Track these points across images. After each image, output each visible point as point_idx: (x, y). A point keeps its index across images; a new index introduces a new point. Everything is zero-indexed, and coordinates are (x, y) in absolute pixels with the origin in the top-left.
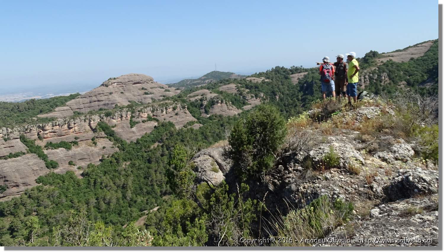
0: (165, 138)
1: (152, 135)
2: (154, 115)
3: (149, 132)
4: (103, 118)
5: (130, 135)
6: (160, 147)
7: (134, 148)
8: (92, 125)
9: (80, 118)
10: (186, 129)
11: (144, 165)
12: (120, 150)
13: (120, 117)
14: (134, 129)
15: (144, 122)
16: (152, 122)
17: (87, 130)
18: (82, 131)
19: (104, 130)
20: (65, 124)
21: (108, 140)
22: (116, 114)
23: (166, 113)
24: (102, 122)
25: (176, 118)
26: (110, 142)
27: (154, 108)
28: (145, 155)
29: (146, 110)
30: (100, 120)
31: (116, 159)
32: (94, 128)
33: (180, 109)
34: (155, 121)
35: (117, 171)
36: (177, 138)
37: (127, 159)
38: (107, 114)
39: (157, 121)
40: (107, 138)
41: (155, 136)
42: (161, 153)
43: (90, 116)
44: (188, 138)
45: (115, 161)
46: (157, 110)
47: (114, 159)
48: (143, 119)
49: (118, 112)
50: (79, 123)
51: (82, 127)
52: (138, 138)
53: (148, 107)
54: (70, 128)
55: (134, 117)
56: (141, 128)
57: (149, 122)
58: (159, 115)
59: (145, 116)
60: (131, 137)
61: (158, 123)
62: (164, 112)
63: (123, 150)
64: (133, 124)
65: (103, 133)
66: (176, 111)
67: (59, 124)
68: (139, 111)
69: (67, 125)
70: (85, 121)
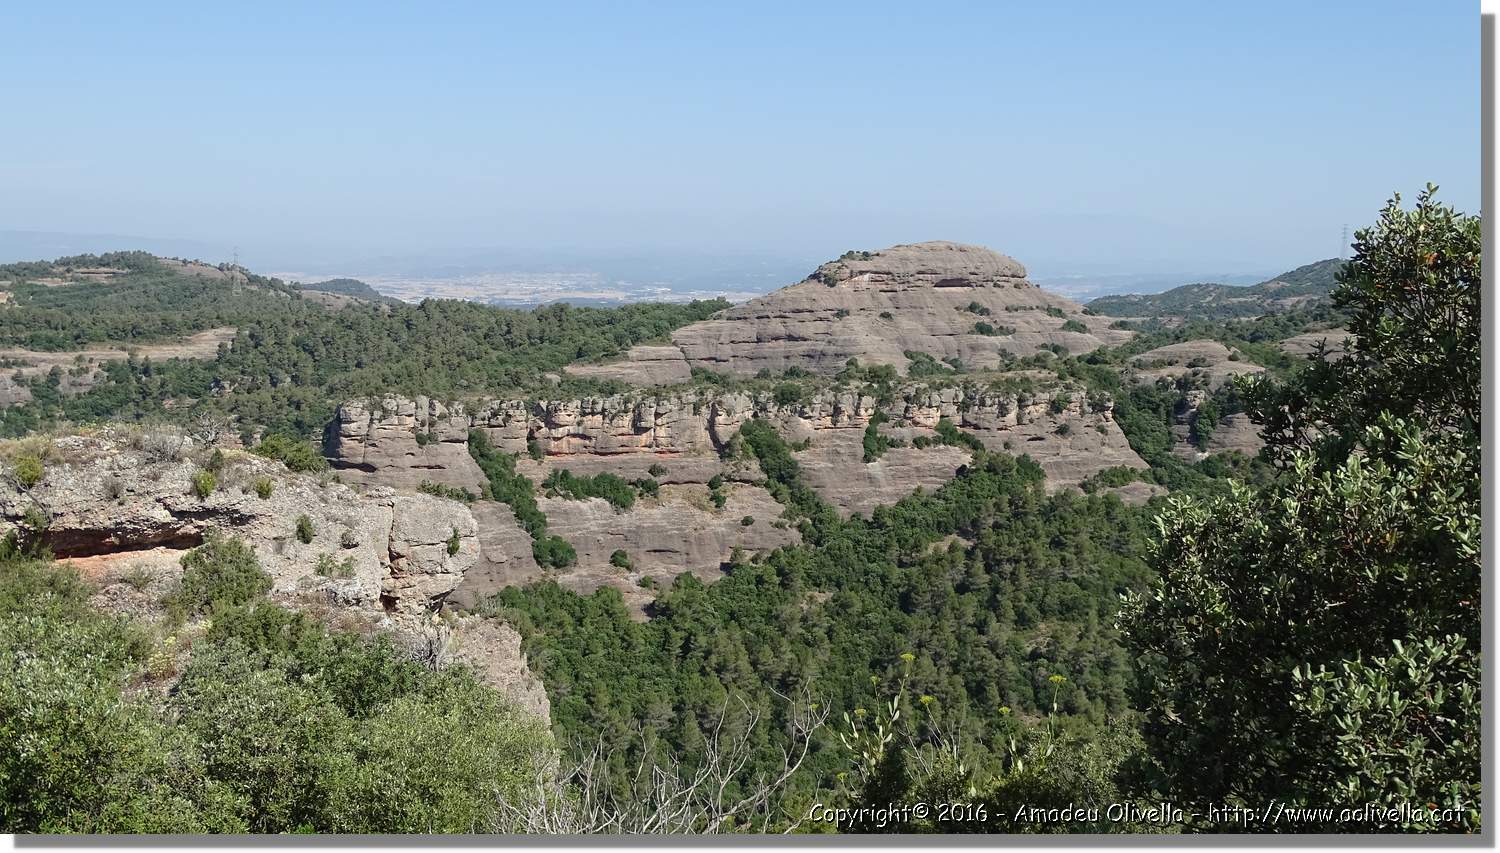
0: (991, 521)
1: (941, 501)
2: (965, 423)
3: (930, 487)
4: (764, 409)
5: (857, 490)
6: (960, 555)
7: (858, 542)
8: (719, 429)
9: (679, 398)
10: (1088, 496)
11: (884, 614)
12: (803, 539)
13: (831, 410)
14: (876, 467)
15: (919, 443)
16: (955, 450)
17: (698, 447)
18: (682, 445)
19: (760, 456)
20: (626, 412)
21: (767, 493)
22: (817, 399)
23: (1019, 422)
24: (760, 423)
25: (1059, 447)
26: (773, 502)
27: (970, 392)
28: (896, 573)
29: (935, 396)
30: (755, 415)
31: (780, 572)
32: (724, 439)
33: (1083, 413)
34: (966, 447)
35: (777, 618)
36: (1034, 528)
37: (824, 580)
38: (782, 394)
39: (975, 446)
40: (767, 486)
41: (954, 505)
42: (959, 578)
43: (715, 395)
44: (1084, 537)
45: (777, 579)
46: (983, 404)
47: (772, 570)
48: (921, 431)
49: (826, 390)
50: (675, 416)
51: (684, 431)
52: (881, 506)
53: (948, 386)
54: (639, 430)
55: (886, 421)
56: (906, 468)
57: (942, 446)
58: (987, 425)
59: (929, 422)
60: (860, 498)
61: (975, 457)
62: (1012, 416)
63: (818, 543)
64: (875, 447)
65: (755, 465)
66: (1062, 418)
67: (604, 410)
68: (907, 399)
69: (631, 415)
70: (696, 410)
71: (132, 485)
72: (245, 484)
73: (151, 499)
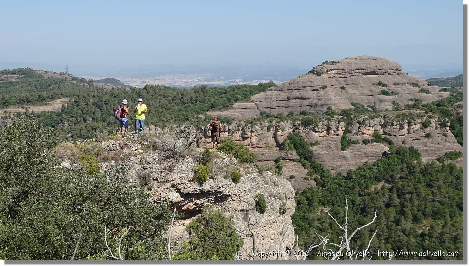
0: (399, 176)
1: (376, 167)
2: (385, 133)
3: (371, 161)
4: (297, 128)
5: (339, 163)
6: (386, 190)
7: (341, 186)
8: (279, 137)
9: (261, 124)
10: (441, 164)
11: (354, 217)
12: (317, 185)
13: (326, 128)
14: (347, 153)
15: (365, 142)
16: (381, 145)
17: (269, 145)
18: (263, 144)
19: (296, 149)
20: (238, 130)
21: (300, 165)
22: (320, 124)
23: (409, 132)
24: (296, 135)
25: (426, 143)
26: (303, 169)
27: (387, 120)
28: (358, 199)
29: (372, 121)
30: (293, 131)
31: (308, 199)
32: (281, 142)
33: (436, 128)
34: (386, 143)
35: (307, 219)
36: (419, 179)
37: (326, 202)
38: (305, 122)
39: (390, 143)
40: (300, 162)
41: (382, 169)
42: (386, 201)
43: (277, 122)
44: (441, 182)
45: (306, 202)
46: (392, 124)
47: (304, 198)
48: (366, 137)
49: (324, 120)
50: (260, 132)
51: (263, 138)
52: (350, 170)
53: (377, 117)
54: (244, 138)
55: (350, 132)
56: (359, 153)
57: (375, 143)
58: (395, 134)
59: (369, 133)
60: (340, 166)
61: (390, 148)
62: (405, 130)
63: (323, 186)
64: (346, 144)
65: (294, 153)
66: (427, 130)
67: (229, 130)
68: (359, 123)
69: (240, 132)
70: (269, 129)
71: (156, 175)
72: (224, 173)
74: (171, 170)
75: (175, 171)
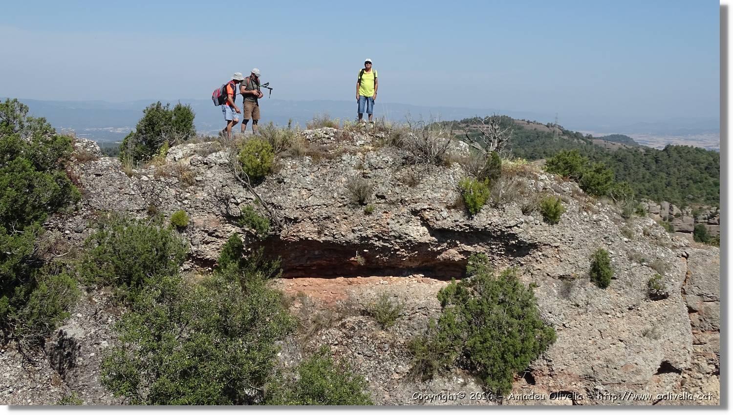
71: (382, 189)
72: (526, 202)
73: (405, 210)
74: (413, 183)
75: (421, 186)
